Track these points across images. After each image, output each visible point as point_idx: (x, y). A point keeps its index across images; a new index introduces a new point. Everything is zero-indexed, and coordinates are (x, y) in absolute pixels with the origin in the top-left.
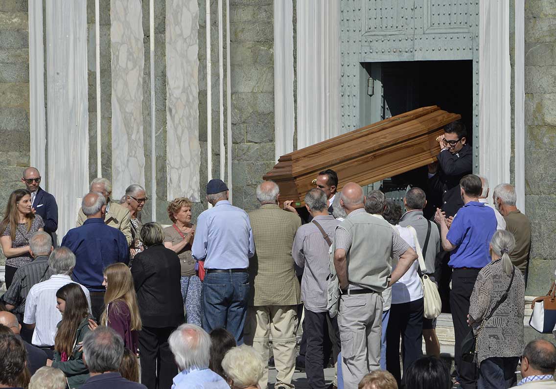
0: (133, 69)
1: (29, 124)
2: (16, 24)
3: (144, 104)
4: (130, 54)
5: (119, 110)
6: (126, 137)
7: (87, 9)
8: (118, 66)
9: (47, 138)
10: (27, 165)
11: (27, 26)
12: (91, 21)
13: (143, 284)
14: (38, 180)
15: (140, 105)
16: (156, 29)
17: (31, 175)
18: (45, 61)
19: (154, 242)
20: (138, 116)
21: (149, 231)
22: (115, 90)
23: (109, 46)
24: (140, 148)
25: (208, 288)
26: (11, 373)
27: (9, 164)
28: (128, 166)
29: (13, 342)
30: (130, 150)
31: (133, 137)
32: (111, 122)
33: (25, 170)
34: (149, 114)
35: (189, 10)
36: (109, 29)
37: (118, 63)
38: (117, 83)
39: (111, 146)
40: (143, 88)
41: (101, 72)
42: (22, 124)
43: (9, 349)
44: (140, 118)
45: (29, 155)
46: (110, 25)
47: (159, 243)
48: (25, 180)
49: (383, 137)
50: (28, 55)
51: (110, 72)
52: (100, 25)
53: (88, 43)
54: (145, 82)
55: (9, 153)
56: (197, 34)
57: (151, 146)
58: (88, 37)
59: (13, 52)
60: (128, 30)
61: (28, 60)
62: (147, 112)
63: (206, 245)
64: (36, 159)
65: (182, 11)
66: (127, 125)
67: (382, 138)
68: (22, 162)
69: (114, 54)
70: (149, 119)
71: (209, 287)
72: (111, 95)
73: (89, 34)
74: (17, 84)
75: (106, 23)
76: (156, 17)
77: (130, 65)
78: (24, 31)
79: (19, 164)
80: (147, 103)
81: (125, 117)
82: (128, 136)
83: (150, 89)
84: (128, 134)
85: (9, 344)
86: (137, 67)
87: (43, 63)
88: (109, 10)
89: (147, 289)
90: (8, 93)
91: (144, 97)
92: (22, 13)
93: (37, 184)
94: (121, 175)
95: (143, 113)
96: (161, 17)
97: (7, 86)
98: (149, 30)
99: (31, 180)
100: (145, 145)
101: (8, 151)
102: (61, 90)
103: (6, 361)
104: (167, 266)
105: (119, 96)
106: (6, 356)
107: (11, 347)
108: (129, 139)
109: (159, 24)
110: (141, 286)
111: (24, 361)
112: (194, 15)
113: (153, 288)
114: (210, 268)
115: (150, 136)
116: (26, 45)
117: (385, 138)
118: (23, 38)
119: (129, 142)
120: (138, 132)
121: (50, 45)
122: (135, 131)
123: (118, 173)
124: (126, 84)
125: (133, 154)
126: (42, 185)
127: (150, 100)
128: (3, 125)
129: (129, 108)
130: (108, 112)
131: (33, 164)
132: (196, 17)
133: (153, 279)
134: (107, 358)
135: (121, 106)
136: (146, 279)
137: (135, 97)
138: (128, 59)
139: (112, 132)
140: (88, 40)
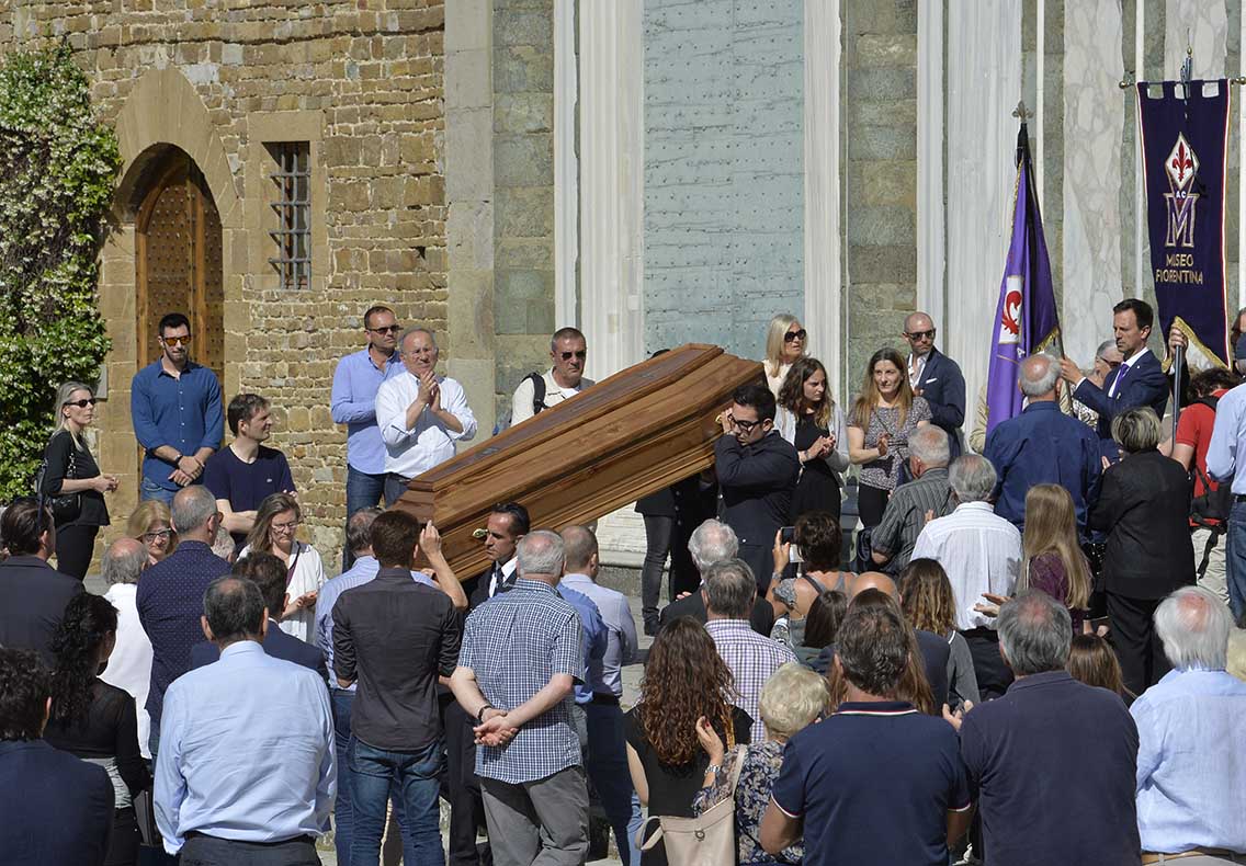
0: (1102, 132)
1: (914, 234)
2: (896, 57)
3: (1123, 195)
4: (1099, 104)
5: (1076, 206)
6: (1087, 256)
7: (1023, 26)
8: (1076, 127)
9: (946, 259)
10: (911, 307)
11: (914, 58)
12: (1028, 46)
13: (1120, 519)
14: (930, 333)
15: (1115, 197)
16: (1147, 58)
17: (919, 325)
18: (945, 120)
19: (1142, 446)
20: (1112, 217)
21: (1135, 426)
22: (1070, 171)
23: (1061, 93)
24: (1115, 275)
25: (1238, 529)
26: (887, 674)
27: (880, 307)
28: (1091, 308)
29: (885, 620)
30: (1096, 279)
31: (1102, 255)
32: (1061, 230)
33: (909, 317)
34: (1132, 213)
35: (1209, 22)
36: (1061, 61)
37: (1075, 122)
38: (1073, 157)
39: (1062, 272)
40: (1122, 165)
41: (1045, 138)
42: (902, 235)
43: (879, 634)
44: (1115, 222)
45: (915, 290)
46: (1063, 53)
47: (1152, 447)
48: (908, 335)
49: (612, 426)
50: (915, 111)
51: (1062, 137)
52: (1045, 53)
53: (1022, 87)
54: (1124, 155)
55: (880, 286)
56: (1223, 67)
57: (1135, 273)
58: (1023, 76)
59: (889, 106)
60: (1096, 61)
61: (915, 120)
62: (1128, 210)
63: (1234, 451)
64: (927, 297)
65: (1196, 25)
66: (1091, 233)
67: (610, 431)
68: (903, 301)
69: (1069, 106)
70: (1132, 222)
71: (1241, 527)
72: (1062, 179)
73: (1024, 70)
74: (895, 163)
75: (1055, 51)
76: (1147, 37)
77: (1099, 124)
78: (909, 67)
79: (897, 306)
80: (1128, 195)
81: (1088, 220)
82: (1093, 254)
83: (1135, 168)
84: (1092, 249)
85: (879, 624)
86: (1111, 129)
87: (940, 124)
88: (1062, 27)
89: (1127, 529)
90: (879, 180)
91: (1123, 181)
92: (907, 36)
93: (929, 341)
94: (1080, 322)
95: (1120, 212)
96: (1157, 37)
97: (876, 167)
98: (1134, 61)
99: (919, 335)
100: (1124, 269)
101: (879, 283)
102: (973, 173)
103: (875, 653)
104: (1165, 488)
105: (1078, 180)
106: (875, 644)
107: (881, 628)
108: (1095, 259)
109: (1153, 50)
110: (1117, 523)
111: (906, 653)
112: (1219, 31)
113: (1138, 528)
114: (1243, 493)
115: (1133, 254)
116: (911, 92)
117: (615, 430)
118: (907, 81)
119: (1094, 265)
120: (1111, 245)
121: (954, 92)
122: (1105, 245)
123: (1074, 321)
124: (1090, 159)
125: (1102, 286)
126: (938, 344)
127: (1133, 188)
128: (869, 236)
129: (1096, 203)
130: (1056, 210)
131: (921, 308)
132: (1222, 34)
133: (1139, 511)
134: (1044, 649)
135: (1081, 201)
136: (1127, 511)
137: (1106, 183)
138: (1095, 114)
139: (1064, 247)
140: (1023, 82)
